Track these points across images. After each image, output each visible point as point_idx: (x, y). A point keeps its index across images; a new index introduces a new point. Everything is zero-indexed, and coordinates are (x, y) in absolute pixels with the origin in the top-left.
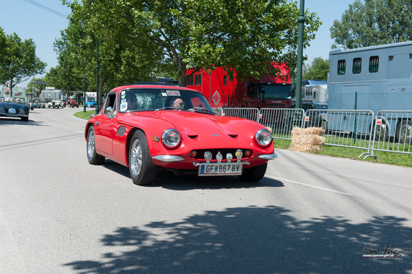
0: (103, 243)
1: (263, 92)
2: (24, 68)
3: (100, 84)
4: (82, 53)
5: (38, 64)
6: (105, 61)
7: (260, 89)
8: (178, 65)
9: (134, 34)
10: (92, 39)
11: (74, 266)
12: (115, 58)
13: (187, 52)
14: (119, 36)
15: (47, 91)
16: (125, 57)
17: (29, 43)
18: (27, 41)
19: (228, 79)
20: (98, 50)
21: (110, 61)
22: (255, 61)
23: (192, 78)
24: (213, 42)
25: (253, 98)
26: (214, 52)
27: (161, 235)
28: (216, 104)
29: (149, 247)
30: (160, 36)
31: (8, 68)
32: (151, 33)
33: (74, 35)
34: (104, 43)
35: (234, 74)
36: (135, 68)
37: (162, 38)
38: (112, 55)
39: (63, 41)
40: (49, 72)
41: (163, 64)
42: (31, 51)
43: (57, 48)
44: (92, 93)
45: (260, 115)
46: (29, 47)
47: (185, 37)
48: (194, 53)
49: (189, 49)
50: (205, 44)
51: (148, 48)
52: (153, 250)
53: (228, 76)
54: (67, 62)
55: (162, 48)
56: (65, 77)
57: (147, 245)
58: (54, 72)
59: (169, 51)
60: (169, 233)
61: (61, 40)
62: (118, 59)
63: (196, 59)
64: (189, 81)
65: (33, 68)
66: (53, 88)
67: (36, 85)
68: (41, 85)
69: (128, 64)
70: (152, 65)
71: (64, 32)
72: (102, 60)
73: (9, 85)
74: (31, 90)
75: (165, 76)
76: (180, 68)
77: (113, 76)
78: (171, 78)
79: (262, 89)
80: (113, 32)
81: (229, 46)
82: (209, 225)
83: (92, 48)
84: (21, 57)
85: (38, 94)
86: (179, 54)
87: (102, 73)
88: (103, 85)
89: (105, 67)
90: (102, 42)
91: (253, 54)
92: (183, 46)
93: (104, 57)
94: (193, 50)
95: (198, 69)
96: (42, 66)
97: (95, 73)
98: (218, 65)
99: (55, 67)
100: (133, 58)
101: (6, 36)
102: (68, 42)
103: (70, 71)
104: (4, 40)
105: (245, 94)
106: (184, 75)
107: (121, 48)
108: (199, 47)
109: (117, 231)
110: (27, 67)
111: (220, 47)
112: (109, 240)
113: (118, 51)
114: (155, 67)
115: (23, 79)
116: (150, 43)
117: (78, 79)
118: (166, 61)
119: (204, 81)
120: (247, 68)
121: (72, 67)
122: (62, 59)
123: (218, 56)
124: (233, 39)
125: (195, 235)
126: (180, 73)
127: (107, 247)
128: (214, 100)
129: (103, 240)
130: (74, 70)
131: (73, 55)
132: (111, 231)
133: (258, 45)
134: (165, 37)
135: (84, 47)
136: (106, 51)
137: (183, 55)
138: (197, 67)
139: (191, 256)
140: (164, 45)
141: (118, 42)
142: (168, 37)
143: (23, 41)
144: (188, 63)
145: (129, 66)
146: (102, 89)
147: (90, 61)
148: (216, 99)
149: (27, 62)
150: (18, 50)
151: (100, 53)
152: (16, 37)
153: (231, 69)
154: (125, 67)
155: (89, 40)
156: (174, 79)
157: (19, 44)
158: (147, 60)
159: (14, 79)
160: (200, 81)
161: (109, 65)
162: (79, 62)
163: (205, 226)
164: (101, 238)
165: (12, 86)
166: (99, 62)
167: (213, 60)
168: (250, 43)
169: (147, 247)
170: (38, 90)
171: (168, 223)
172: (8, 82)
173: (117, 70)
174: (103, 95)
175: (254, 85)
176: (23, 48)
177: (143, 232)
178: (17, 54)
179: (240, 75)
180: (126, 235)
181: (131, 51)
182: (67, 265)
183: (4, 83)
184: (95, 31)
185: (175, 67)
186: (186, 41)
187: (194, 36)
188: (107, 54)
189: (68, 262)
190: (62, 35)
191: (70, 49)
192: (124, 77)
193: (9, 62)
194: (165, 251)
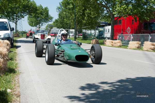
0: (80, 89)
1: (152, 27)
2: (44, 20)
3: (76, 26)
4: (68, 12)
5: (50, 18)
6: (78, 15)
7: (150, 26)
8: (111, 16)
9: (91, 2)
10: (73, 5)
11: (68, 98)
12: (83, 14)
13: (115, 9)
14: (84, 3)
15: (54, 29)
16: (87, 13)
17: (46, 9)
18: (45, 8)
19: (134, 22)
20: (75, 10)
21: (81, 15)
22: (147, 12)
23: (117, 21)
24: (127, 4)
25: (147, 30)
26: (128, 9)
27: (106, 87)
28: (129, 33)
29: (100, 92)
30: (102, 2)
31: (38, 20)
32: (99, 1)
33: (65, 4)
34: (78, 7)
35: (137, 19)
36: (91, 18)
37: (104, 3)
38: (81, 13)
39: (60, 7)
40: (54, 21)
41: (104, 16)
42: (47, 12)
43: (58, 10)
44: (72, 30)
45: (150, 37)
46: (46, 10)
47: (114, 2)
48: (118, 9)
49: (116, 8)
50: (123, 5)
51: (97, 8)
52: (102, 93)
53: (134, 20)
54: (62, 17)
55: (103, 8)
56: (61, 23)
57: (99, 91)
58: (56, 21)
59: (107, 9)
60: (109, 87)
61: (59, 7)
62: (84, 14)
63: (119, 12)
64: (116, 23)
65: (48, 19)
66: (56, 28)
67: (49, 27)
68: (51, 27)
69: (88, 16)
70: (99, 16)
71: (61, 3)
72: (77, 15)
73: (38, 27)
74: (47, 29)
75: (105, 21)
76: (111, 17)
77: (81, 22)
78: (107, 22)
79: (151, 26)
80: (82, 2)
81: (135, 6)
82: (127, 84)
83: (72, 10)
84: (43, 15)
85: (50, 30)
86: (111, 11)
87: (77, 20)
88: (77, 26)
89: (78, 18)
90: (77, 7)
91: (146, 9)
92: (113, 6)
93: (78, 13)
94: (118, 8)
95: (120, 17)
96: (51, 18)
97: (74, 20)
98: (130, 15)
99: (57, 19)
100: (90, 13)
101: (37, 6)
102: (62, 7)
103: (63, 20)
104: (36, 7)
105: (143, 28)
106: (113, 20)
107: (85, 9)
108: (121, 7)
109: (86, 85)
110: (45, 19)
111: (130, 6)
112: (83, 88)
113: (84, 10)
114: (100, 17)
115: (44, 24)
116: (98, 6)
117: (67, 24)
118: (105, 14)
119: (123, 23)
120: (143, 16)
121: (64, 18)
122: (60, 15)
123: (129, 11)
124: (137, 2)
125: (121, 88)
126: (112, 19)
127: (82, 91)
128: (127, 32)
129: (80, 88)
130: (65, 20)
131: (64, 13)
132: (83, 85)
133: (149, 4)
134: (105, 3)
135: (69, 9)
136: (78, 10)
137: (113, 11)
138: (120, 16)
139: (119, 96)
140: (104, 6)
141: (84, 6)
142: (106, 3)
143: (44, 8)
144: (115, 14)
145: (88, 17)
146: (77, 28)
147: (72, 15)
148: (129, 31)
149: (45, 17)
150: (42, 12)
151: (76, 12)
152: (41, 6)
153: (136, 17)
154: (87, 17)
155: (71, 6)
156: (109, 22)
157: (42, 9)
158: (97, 14)
159: (40, 24)
160: (121, 23)
161: (80, 17)
162: (67, 16)
163: (126, 84)
164: (79, 87)
165: (39, 28)
166: (76, 16)
167: (127, 12)
168: (145, 4)
169: (99, 92)
170: (50, 29)
171: (108, 82)
172: (38, 26)
173: (83, 19)
174: (77, 31)
175: (147, 23)
176: (44, 11)
177: (97, 85)
178: (41, 14)
179: (140, 19)
180: (90, 86)
181: (89, 10)
182: (65, 97)
183: (36, 26)
184: (74, 2)
185: (109, 17)
186: (115, 4)
187: (118, 2)
188: (79, 12)
189: (66, 96)
190: (60, 4)
191: (63, 11)
192: (86, 22)
193: (38, 17)
194: (108, 93)
